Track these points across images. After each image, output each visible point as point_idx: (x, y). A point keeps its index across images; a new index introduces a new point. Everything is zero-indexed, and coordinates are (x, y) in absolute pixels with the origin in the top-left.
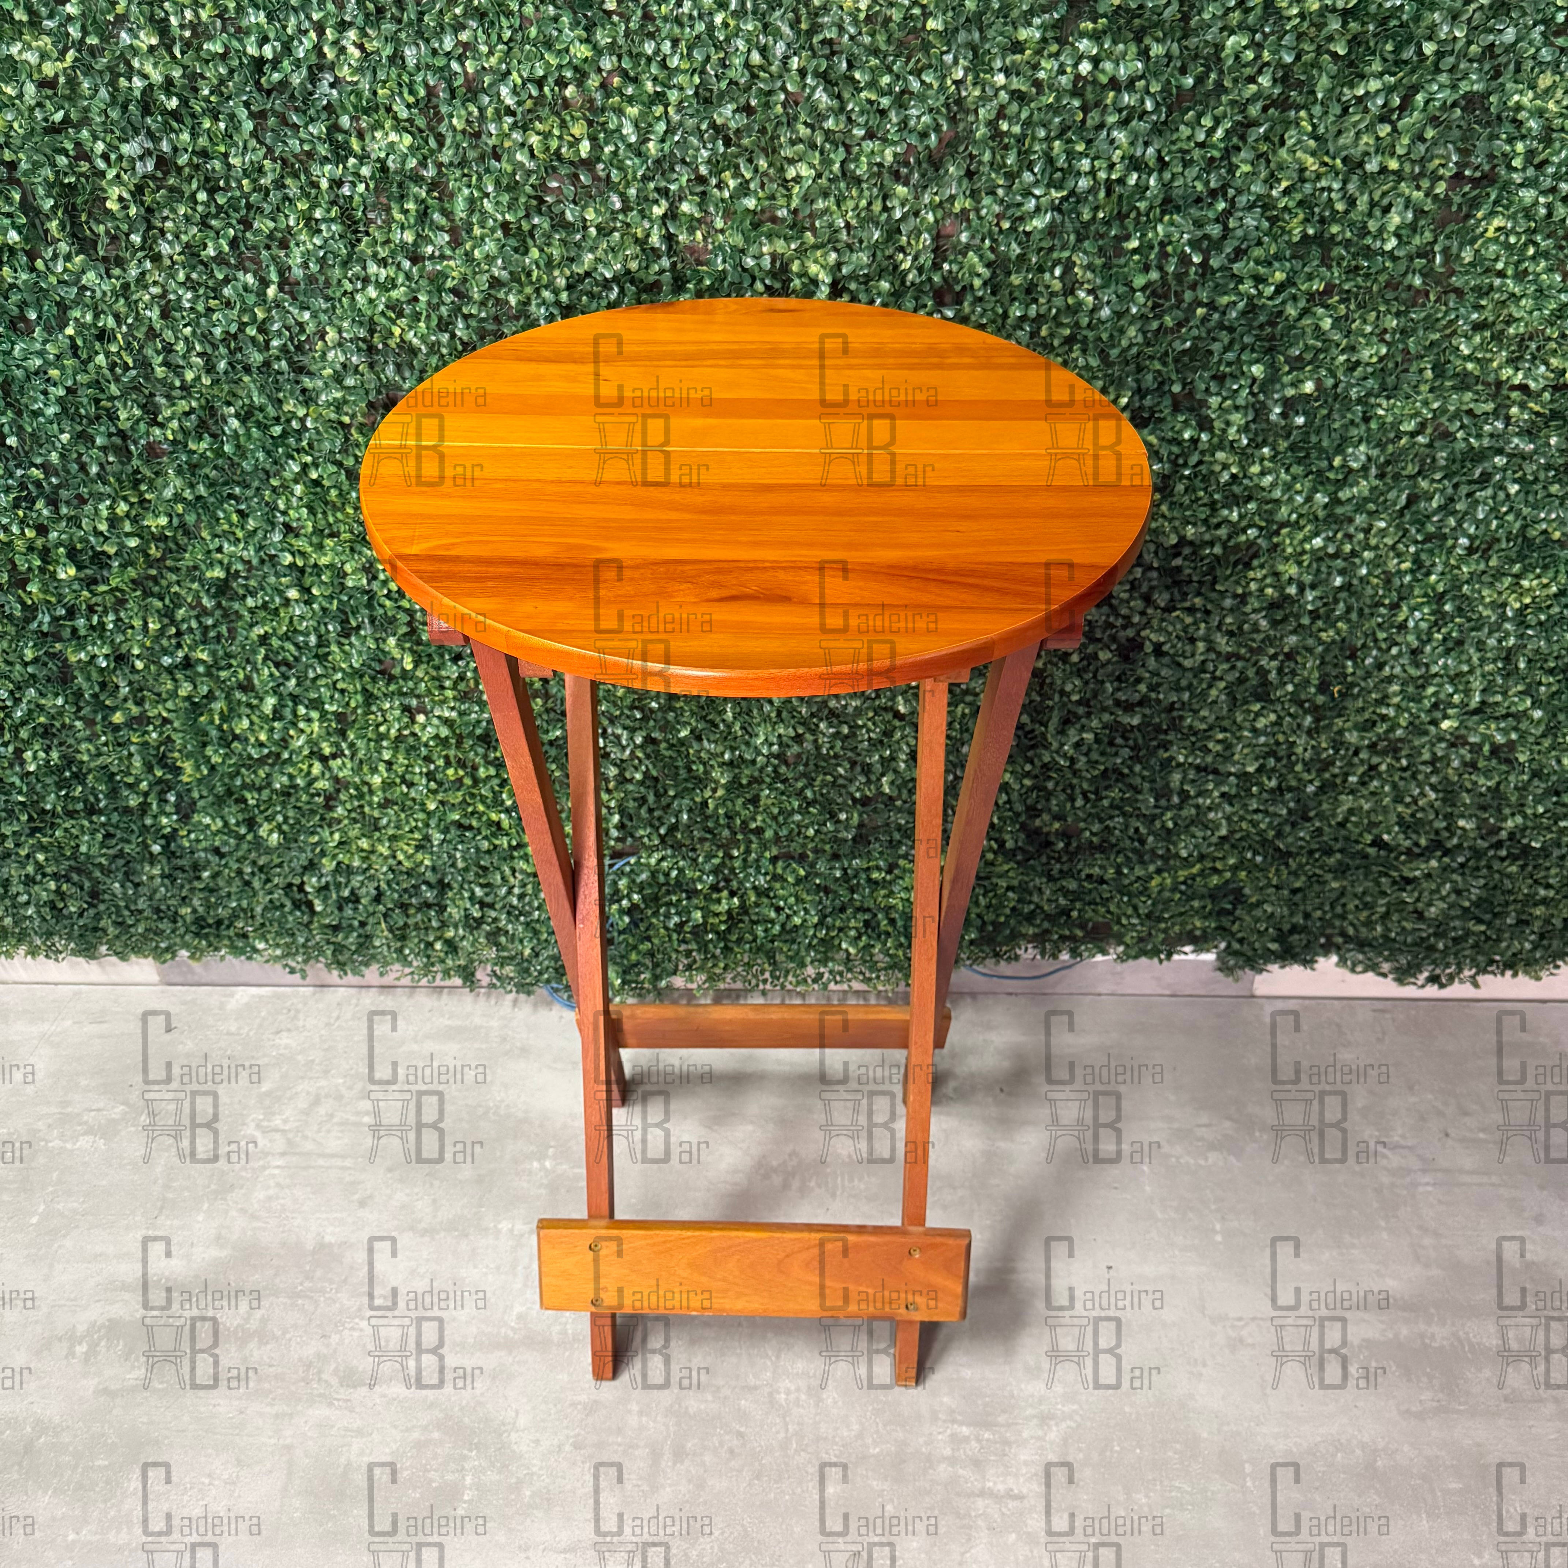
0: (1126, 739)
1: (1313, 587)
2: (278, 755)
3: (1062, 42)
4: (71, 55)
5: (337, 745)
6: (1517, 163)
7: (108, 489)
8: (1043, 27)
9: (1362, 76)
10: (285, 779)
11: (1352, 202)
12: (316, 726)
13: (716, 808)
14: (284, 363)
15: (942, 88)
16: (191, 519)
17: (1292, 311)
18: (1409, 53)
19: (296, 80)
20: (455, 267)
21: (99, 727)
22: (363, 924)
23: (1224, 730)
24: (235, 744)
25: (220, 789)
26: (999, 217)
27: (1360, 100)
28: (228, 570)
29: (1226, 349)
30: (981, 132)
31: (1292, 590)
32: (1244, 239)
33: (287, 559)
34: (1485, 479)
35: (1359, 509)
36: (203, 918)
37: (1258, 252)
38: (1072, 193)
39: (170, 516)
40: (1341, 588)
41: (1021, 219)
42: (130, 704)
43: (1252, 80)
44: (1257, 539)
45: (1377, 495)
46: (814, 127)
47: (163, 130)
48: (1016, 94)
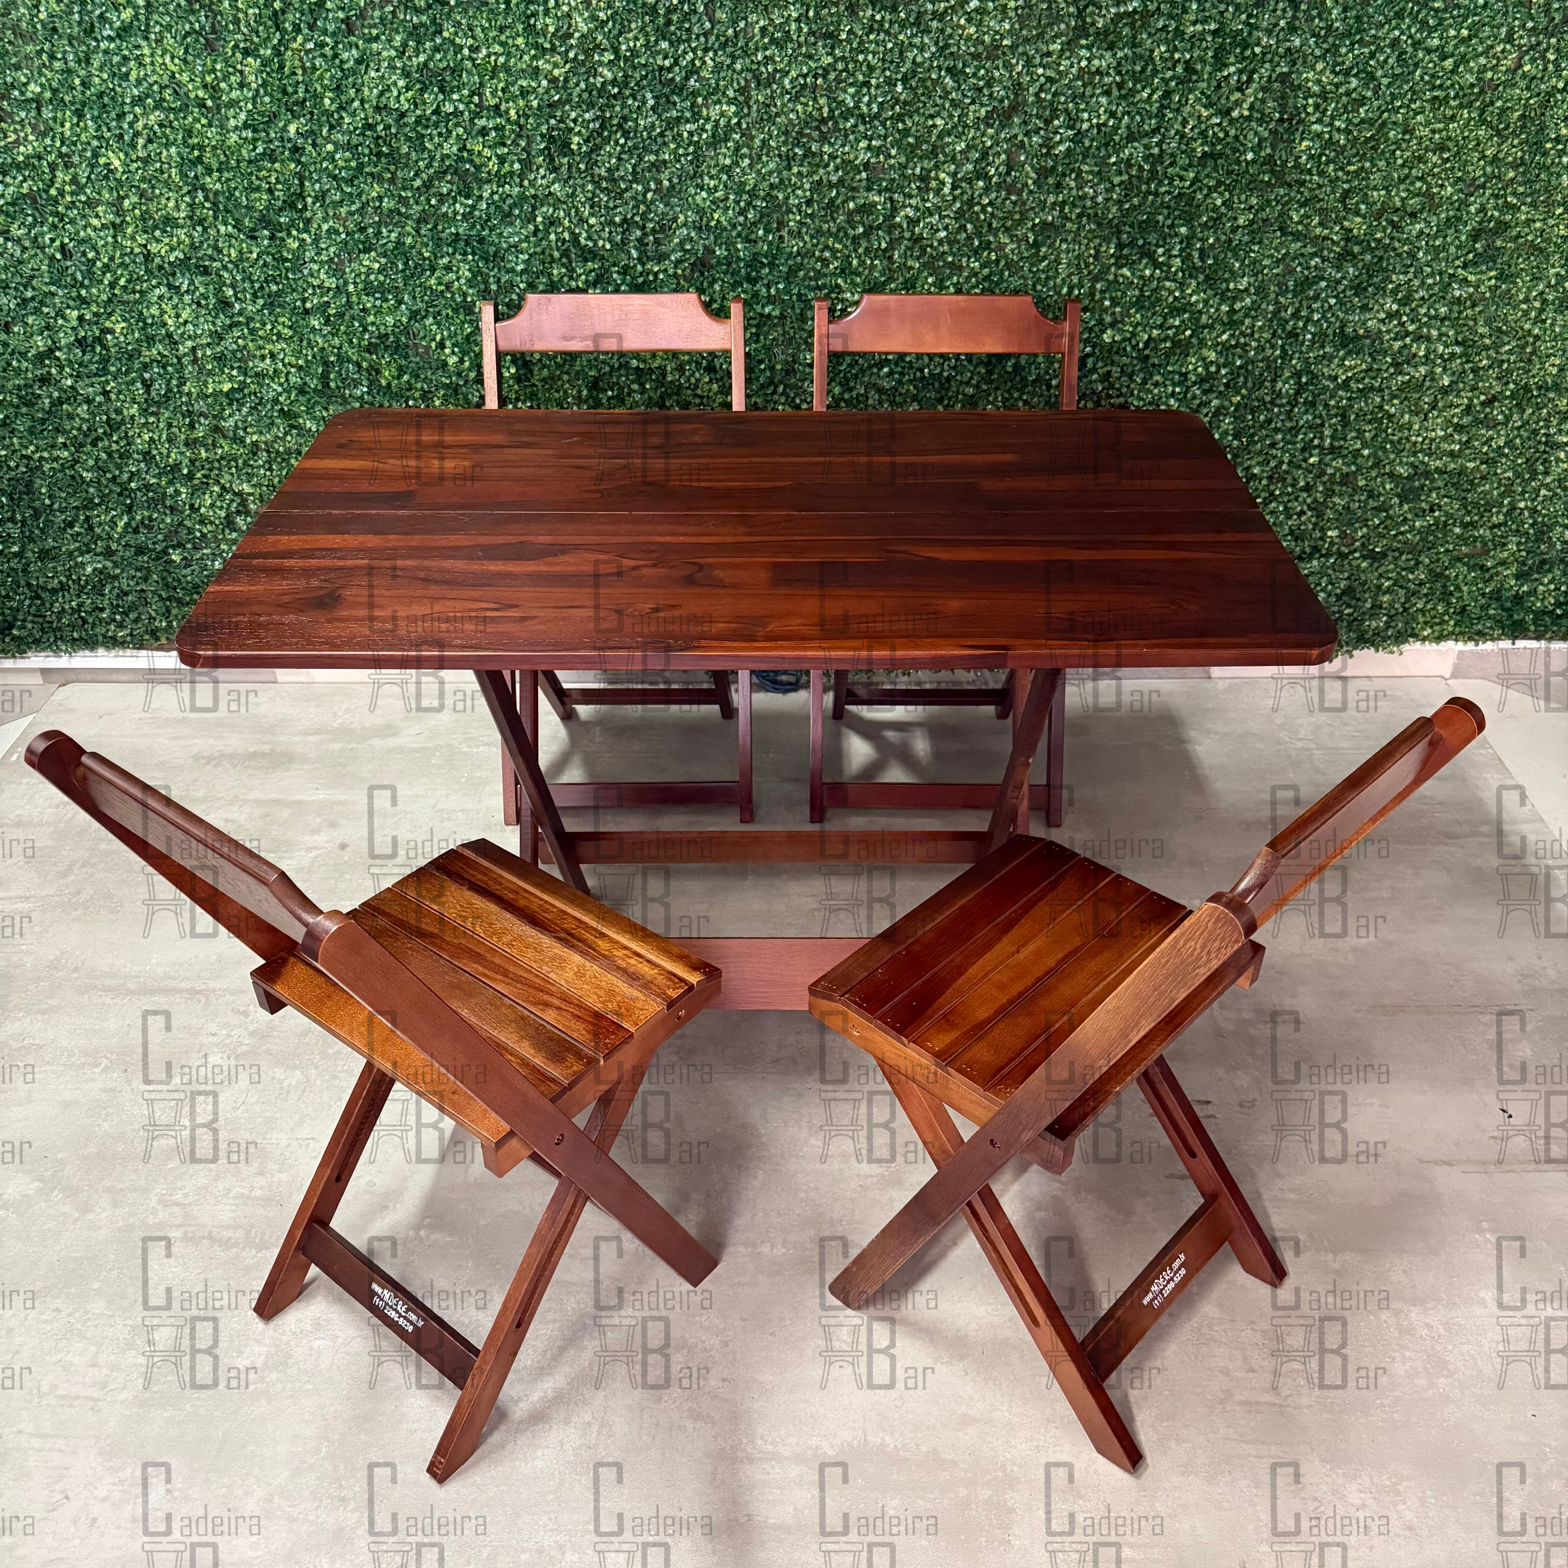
1: (1225, 366)
3: (1072, 52)
4: (568, 66)
6: (1310, 110)
8: (1062, 43)
9: (1226, 66)
15: (1011, 77)
17: (1200, 196)
18: (1248, 53)
19: (678, 79)
20: (751, 179)
26: (1042, 146)
27: (1226, 78)
29: (1167, 218)
30: (1031, 99)
31: (1213, 369)
32: (1172, 156)
34: (1316, 298)
35: (1246, 316)
37: (1180, 162)
38: (1079, 132)
40: (1240, 367)
41: (1053, 147)
43: (1170, 69)
44: (1191, 336)
45: (1255, 307)
46: (943, 97)
47: (607, 105)
48: (1049, 80)
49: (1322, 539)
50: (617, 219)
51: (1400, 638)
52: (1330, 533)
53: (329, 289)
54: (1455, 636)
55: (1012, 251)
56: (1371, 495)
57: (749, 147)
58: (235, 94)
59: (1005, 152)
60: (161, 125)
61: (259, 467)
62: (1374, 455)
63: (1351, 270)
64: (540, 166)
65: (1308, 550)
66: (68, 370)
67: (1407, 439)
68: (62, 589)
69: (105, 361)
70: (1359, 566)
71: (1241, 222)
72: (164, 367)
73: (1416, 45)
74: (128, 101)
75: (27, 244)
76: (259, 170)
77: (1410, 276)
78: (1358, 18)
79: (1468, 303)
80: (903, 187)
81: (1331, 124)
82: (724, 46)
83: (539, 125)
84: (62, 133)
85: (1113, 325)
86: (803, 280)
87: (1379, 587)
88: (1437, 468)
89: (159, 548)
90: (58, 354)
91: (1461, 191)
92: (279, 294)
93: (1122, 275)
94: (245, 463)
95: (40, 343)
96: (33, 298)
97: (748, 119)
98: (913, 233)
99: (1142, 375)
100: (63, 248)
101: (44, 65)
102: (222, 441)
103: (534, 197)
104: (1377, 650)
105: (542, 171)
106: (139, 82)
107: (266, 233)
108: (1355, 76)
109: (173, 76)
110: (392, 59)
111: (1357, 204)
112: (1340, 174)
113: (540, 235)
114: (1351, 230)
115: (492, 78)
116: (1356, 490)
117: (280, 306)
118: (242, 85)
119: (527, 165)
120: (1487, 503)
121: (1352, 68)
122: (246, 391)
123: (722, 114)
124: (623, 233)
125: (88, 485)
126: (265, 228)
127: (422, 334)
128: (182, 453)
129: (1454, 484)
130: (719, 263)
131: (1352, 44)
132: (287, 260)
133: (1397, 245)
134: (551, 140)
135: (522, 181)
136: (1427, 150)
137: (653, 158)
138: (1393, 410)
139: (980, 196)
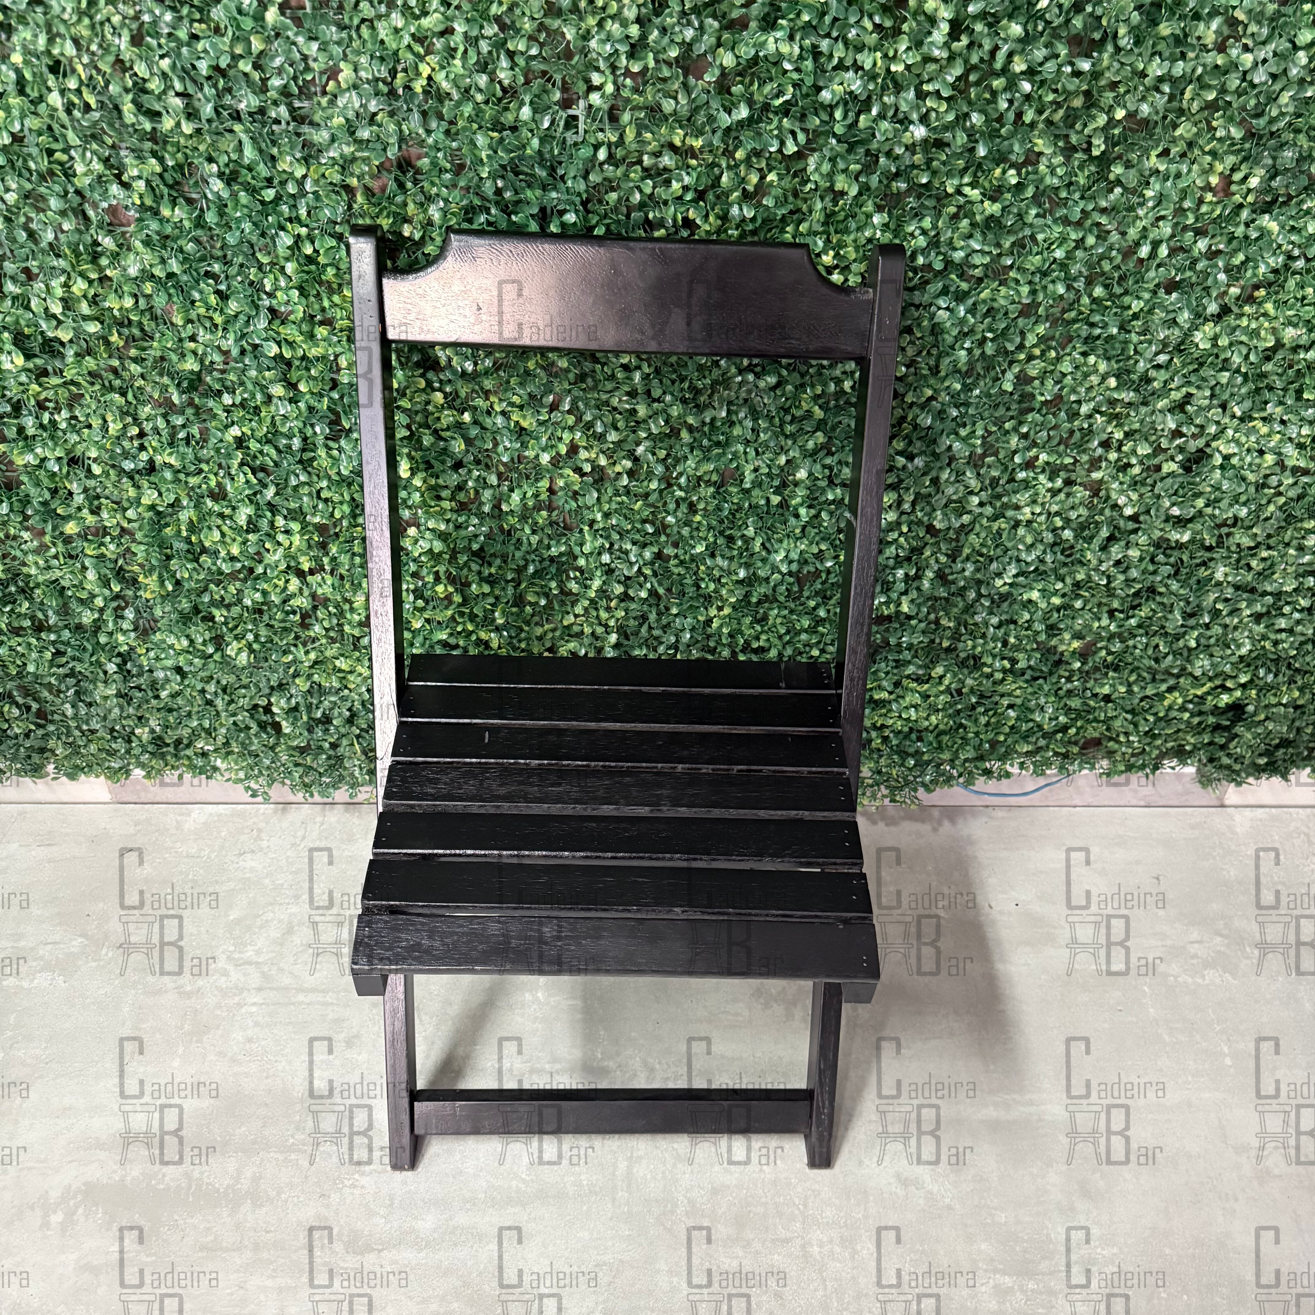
0: (1168, 556)
2: (251, 570)
5: (317, 559)
7: (62, 263)
10: (258, 596)
12: (296, 540)
13: (721, 626)
14: (283, 111)
16: (160, 301)
21: (47, 539)
22: (334, 746)
23: (1269, 548)
24: (203, 558)
25: (185, 605)
28: (202, 362)
33: (273, 349)
36: (160, 738)
39: (135, 296)
42: (85, 511)
55: (1054, 170)
80: (846, 26)
93: (1262, 229)
98: (854, 124)
139: (1010, 55)
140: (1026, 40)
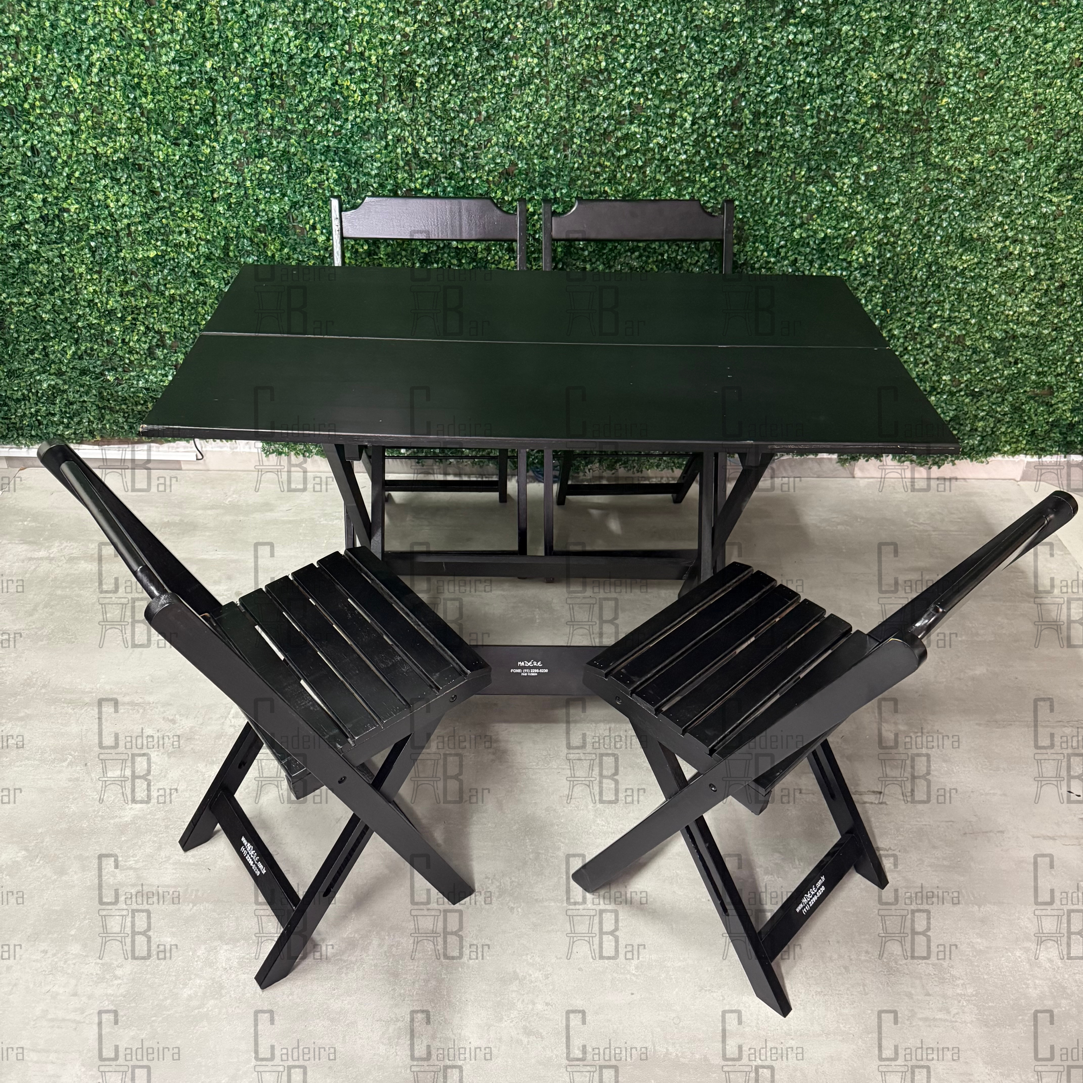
1: (878, 258)
3: (783, 28)
4: (416, 25)
6: (950, 76)
8: (776, 21)
9: (892, 42)
11: (890, 92)
15: (738, 44)
17: (868, 135)
18: (908, 33)
19: (496, 38)
20: (546, 112)
26: (757, 95)
27: (891, 51)
29: (843, 151)
30: (752, 61)
31: (870, 259)
32: (850, 106)
34: (945, 211)
35: (896, 222)
37: (855, 111)
38: (785, 86)
40: (889, 259)
41: (765, 97)
43: (852, 43)
44: (856, 236)
45: (903, 216)
46: (690, 58)
47: (444, 55)
48: (765, 47)
49: (938, 381)
50: (448, 139)
51: (988, 452)
52: (944, 378)
53: (231, 184)
54: (1025, 451)
55: (732, 171)
56: (975, 351)
57: (547, 90)
58: (166, 38)
59: (731, 99)
60: (110, 59)
61: (175, 313)
62: (979, 323)
63: (971, 192)
64: (392, 98)
65: (928, 389)
66: (34, 238)
67: (1002, 312)
68: (24, 400)
69: (61, 232)
70: (963, 401)
71: (897, 154)
72: (106, 238)
73: (1027, 31)
74: (86, 40)
75: (6, 144)
76: (183, 94)
77: (1012, 197)
78: (988, 12)
79: (1051, 217)
80: (657, 122)
81: (964, 87)
82: (531, 15)
83: (393, 68)
84: (34, 62)
85: (801, 226)
86: (581, 187)
87: (976, 416)
88: (1022, 334)
89: (98, 371)
90: (27, 226)
91: (1052, 137)
92: (194, 186)
93: (810, 191)
94: (165, 310)
95: (14, 217)
96: (9, 185)
97: (546, 69)
98: (662, 155)
99: (819, 262)
100: (33, 148)
101: (22, 11)
102: (147, 293)
103: (387, 121)
104: (972, 460)
105: (393, 102)
106: (94, 26)
107: (186, 141)
108: (984, 52)
109: (121, 23)
110: (284, 15)
111: (979, 143)
112: (968, 122)
113: (390, 149)
114: (972, 163)
115: (359, 32)
116: (964, 346)
117: (194, 195)
118: (172, 31)
119: (382, 96)
120: (1054, 358)
121: (981, 47)
122: (167, 257)
123: (527, 64)
124: (451, 149)
125: (46, 323)
126: (185, 138)
127: (299, 219)
128: (117, 302)
129: (1033, 345)
130: (520, 173)
131: (983, 30)
132: (200, 161)
133: (1005, 175)
134: (401, 79)
135: (378, 108)
136: (1030, 107)
137: (475, 95)
138: (994, 292)
139: (711, 130)
140: (717, 125)
